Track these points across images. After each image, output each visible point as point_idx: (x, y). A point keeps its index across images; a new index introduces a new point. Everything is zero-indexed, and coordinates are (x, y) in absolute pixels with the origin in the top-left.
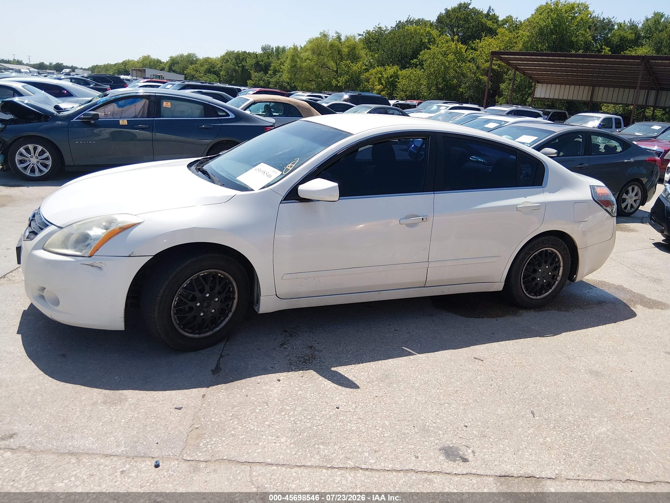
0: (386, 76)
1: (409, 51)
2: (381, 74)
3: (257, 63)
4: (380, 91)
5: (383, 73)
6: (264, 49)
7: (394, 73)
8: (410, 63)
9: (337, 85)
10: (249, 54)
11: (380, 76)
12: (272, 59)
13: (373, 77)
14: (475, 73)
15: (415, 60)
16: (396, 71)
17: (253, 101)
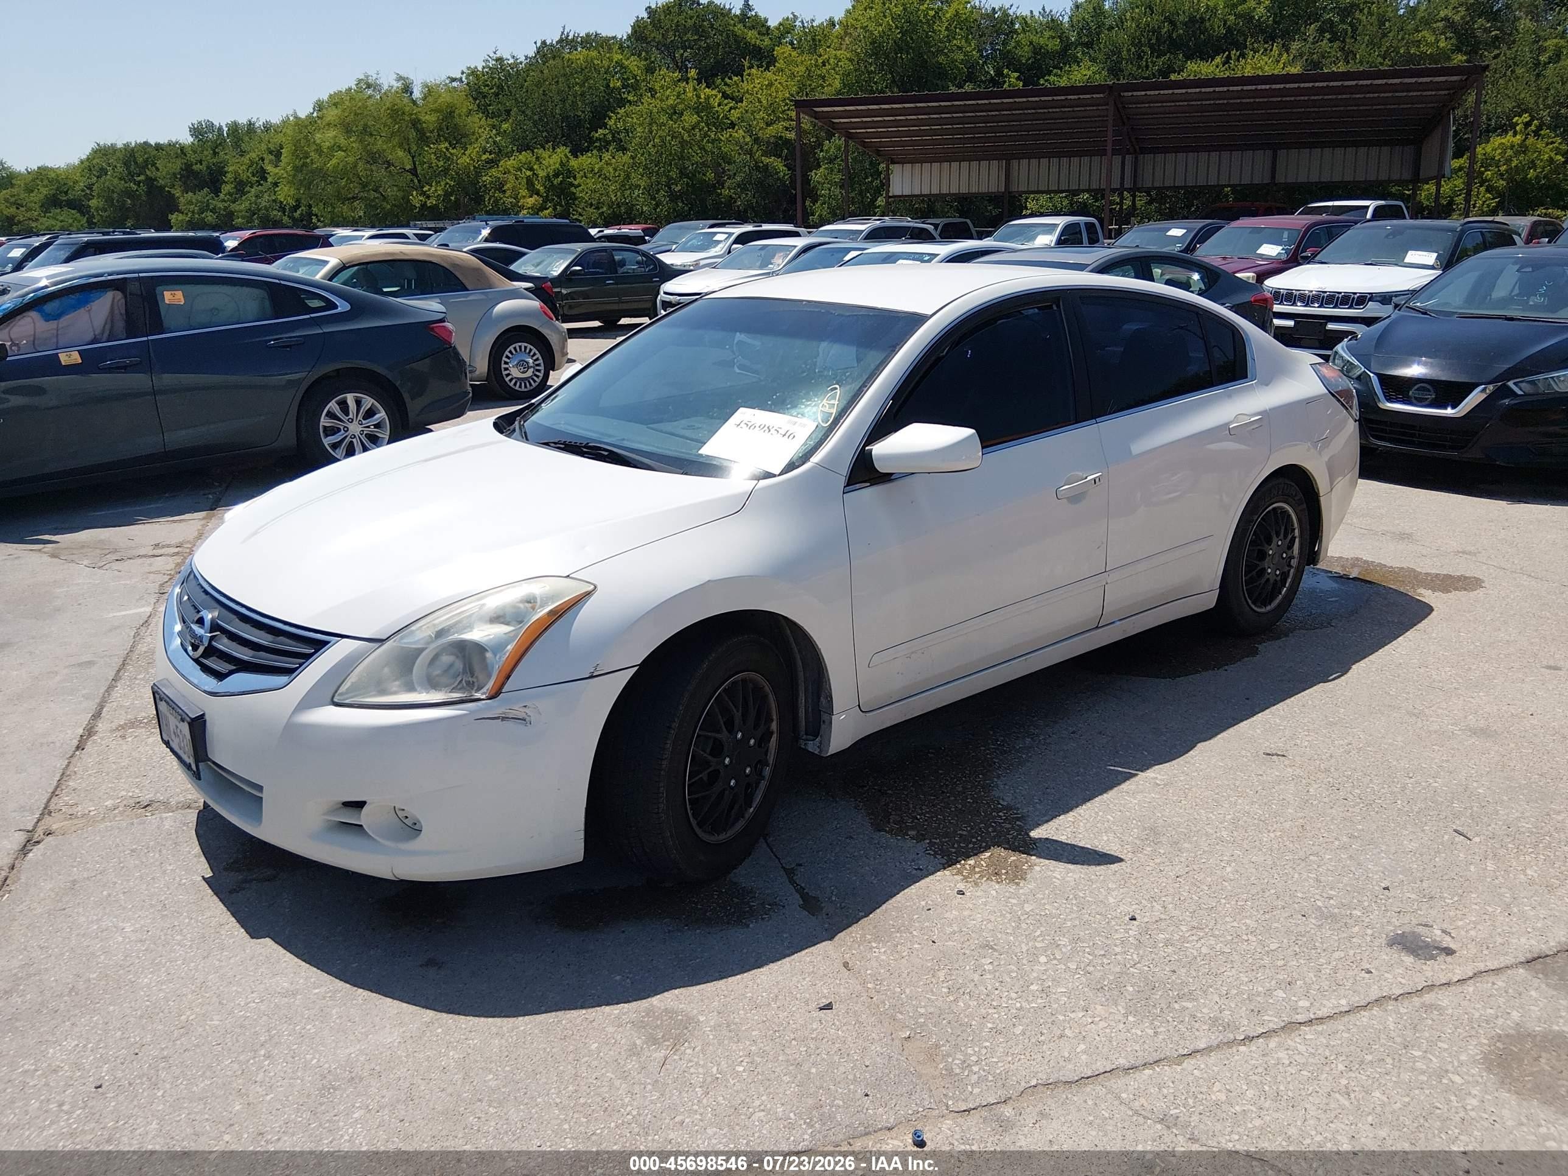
0: (545, 174)
1: (583, 112)
2: (531, 169)
3: (186, 170)
4: (537, 210)
5: (535, 167)
6: (197, 131)
7: (562, 164)
8: (590, 138)
9: (423, 205)
10: (158, 147)
11: (529, 173)
12: (226, 154)
13: (511, 178)
14: (750, 153)
15: (600, 131)
16: (564, 160)
17: (338, 264)
